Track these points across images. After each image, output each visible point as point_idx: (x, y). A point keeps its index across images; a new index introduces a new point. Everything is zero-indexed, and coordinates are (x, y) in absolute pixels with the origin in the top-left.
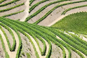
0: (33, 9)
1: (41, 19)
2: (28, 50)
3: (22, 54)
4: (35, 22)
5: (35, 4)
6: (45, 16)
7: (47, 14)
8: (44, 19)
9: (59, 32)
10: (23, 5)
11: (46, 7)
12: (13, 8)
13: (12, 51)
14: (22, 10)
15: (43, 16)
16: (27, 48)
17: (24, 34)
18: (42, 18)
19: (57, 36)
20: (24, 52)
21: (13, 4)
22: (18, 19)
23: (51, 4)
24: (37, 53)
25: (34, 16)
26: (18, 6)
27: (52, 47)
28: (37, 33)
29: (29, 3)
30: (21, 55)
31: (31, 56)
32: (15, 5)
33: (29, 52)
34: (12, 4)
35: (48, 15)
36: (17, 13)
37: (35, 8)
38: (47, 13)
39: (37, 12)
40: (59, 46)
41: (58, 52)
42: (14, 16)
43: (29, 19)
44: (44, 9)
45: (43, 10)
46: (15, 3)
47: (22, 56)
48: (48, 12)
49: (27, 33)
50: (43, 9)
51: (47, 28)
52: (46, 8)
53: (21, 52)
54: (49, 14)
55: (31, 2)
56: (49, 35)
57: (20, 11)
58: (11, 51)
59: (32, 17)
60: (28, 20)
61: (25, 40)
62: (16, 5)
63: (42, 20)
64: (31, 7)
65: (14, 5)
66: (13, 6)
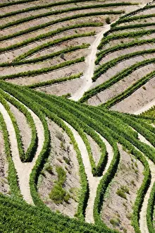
0: (102, 73)
1: (119, 96)
2: (63, 161)
3: (47, 170)
4: (104, 102)
5: (109, 61)
6: (129, 89)
7: (135, 85)
8: (126, 97)
9: (148, 128)
10: (80, 61)
11: (135, 69)
12: (58, 68)
13: (26, 162)
14: (77, 74)
15: (125, 89)
16: (61, 157)
17: (61, 127)
18: (123, 94)
19: (140, 136)
20: (51, 164)
21: (59, 58)
22: (65, 94)
23: (147, 64)
24: (82, 170)
25: (104, 88)
26: (70, 64)
27: (121, 158)
28: (91, 125)
29: (95, 58)
30: (44, 171)
31: (67, 174)
32: (61, 62)
33: (64, 165)
34: (55, 59)
35: (136, 89)
36: (65, 80)
37: (107, 69)
38: (134, 82)
39: (111, 79)
40: (139, 158)
41: (132, 172)
42: (57, 85)
43: (92, 96)
44: (130, 73)
45: (126, 75)
46: (62, 57)
47: (47, 173)
48: (137, 81)
49: (67, 124)
50: (126, 73)
51: (121, 117)
52: (134, 72)
53: (46, 165)
54: (139, 87)
55: (100, 56)
56: (120, 132)
57: (73, 75)
58: (22, 160)
59: (99, 91)
60: (88, 97)
61: (60, 139)
62: (64, 61)
63: (123, 98)
64: (98, 67)
65: (59, 61)
66: (58, 64)
